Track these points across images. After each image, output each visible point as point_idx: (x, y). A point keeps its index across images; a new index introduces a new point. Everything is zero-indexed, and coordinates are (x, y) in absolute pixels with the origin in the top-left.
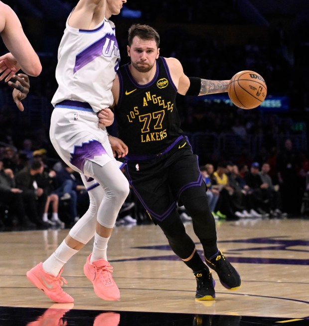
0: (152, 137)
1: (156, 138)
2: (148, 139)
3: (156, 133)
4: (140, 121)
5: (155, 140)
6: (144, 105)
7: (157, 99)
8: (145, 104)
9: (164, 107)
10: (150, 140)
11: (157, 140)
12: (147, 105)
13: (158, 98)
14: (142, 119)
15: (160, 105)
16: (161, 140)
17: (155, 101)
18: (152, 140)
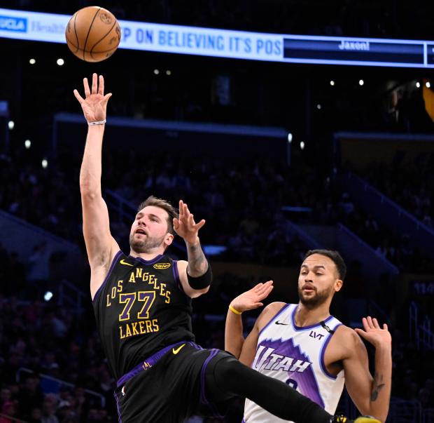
0: (134, 329)
1: (139, 331)
2: (128, 333)
3: (140, 323)
4: (120, 302)
5: (138, 333)
6: (130, 281)
7: (149, 278)
8: (132, 279)
9: (155, 288)
10: (131, 335)
11: (142, 332)
12: (134, 282)
13: (150, 276)
14: (123, 300)
15: (150, 283)
16: (147, 334)
17: (145, 278)
18: (134, 334)
